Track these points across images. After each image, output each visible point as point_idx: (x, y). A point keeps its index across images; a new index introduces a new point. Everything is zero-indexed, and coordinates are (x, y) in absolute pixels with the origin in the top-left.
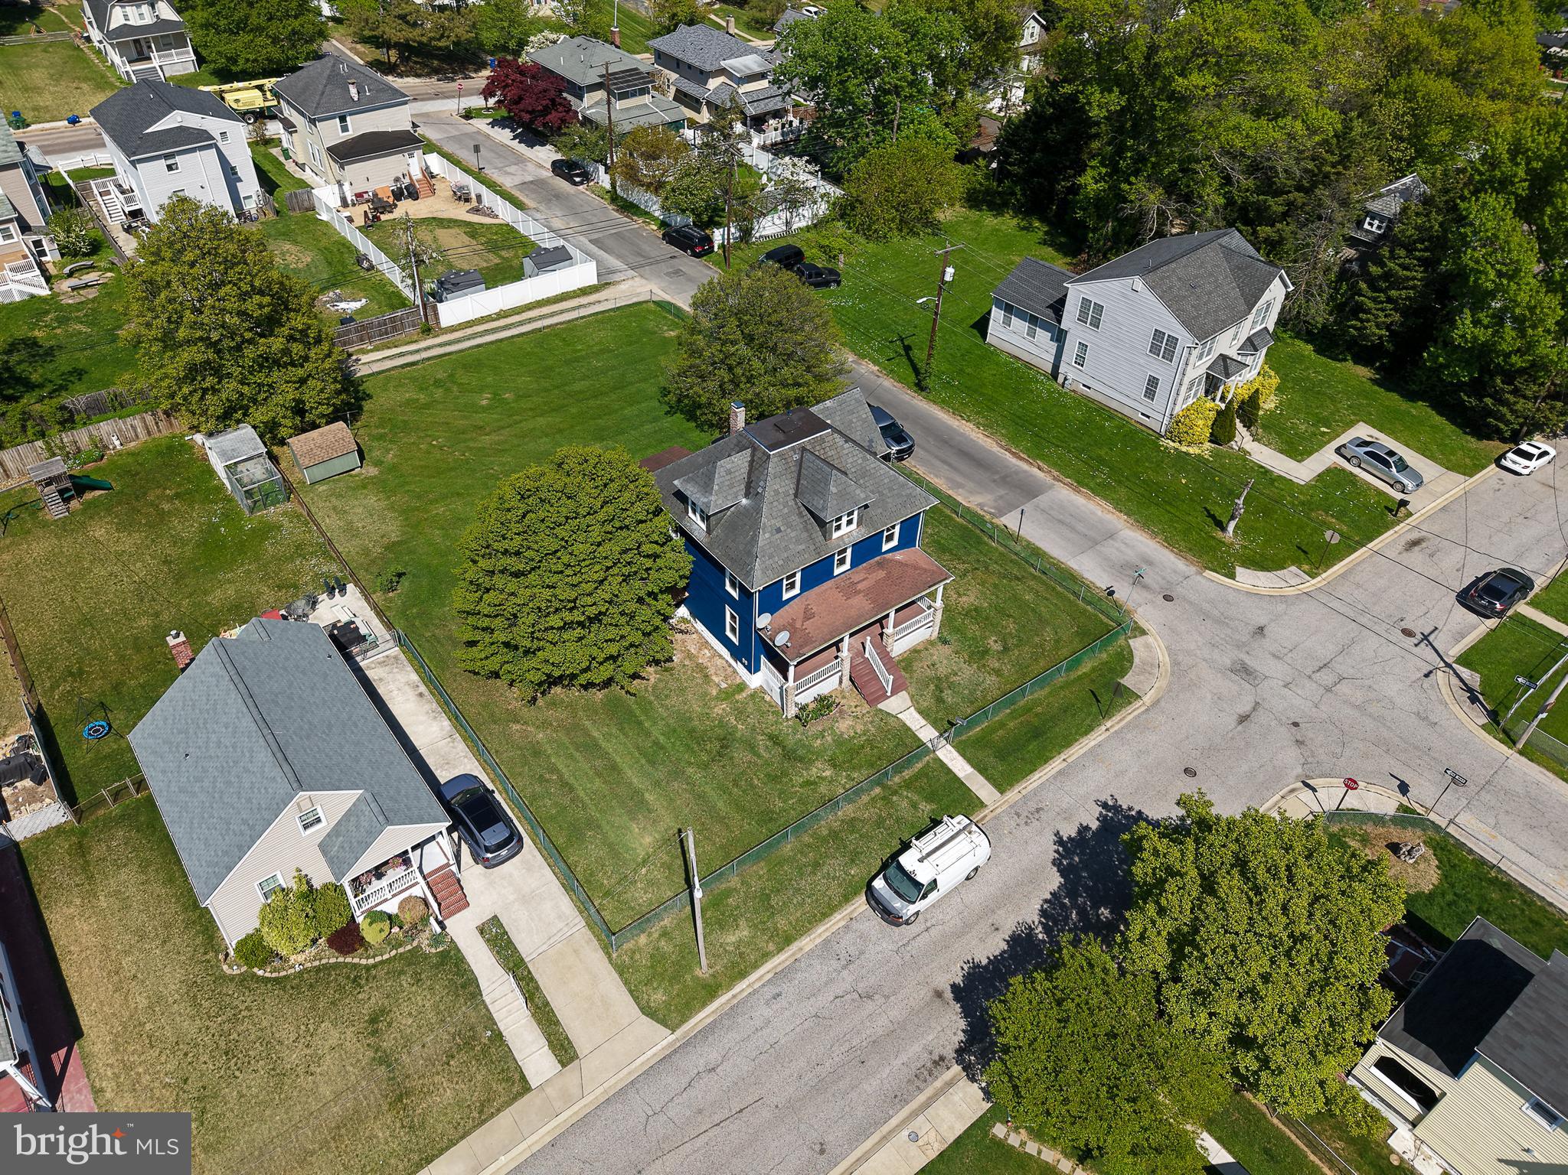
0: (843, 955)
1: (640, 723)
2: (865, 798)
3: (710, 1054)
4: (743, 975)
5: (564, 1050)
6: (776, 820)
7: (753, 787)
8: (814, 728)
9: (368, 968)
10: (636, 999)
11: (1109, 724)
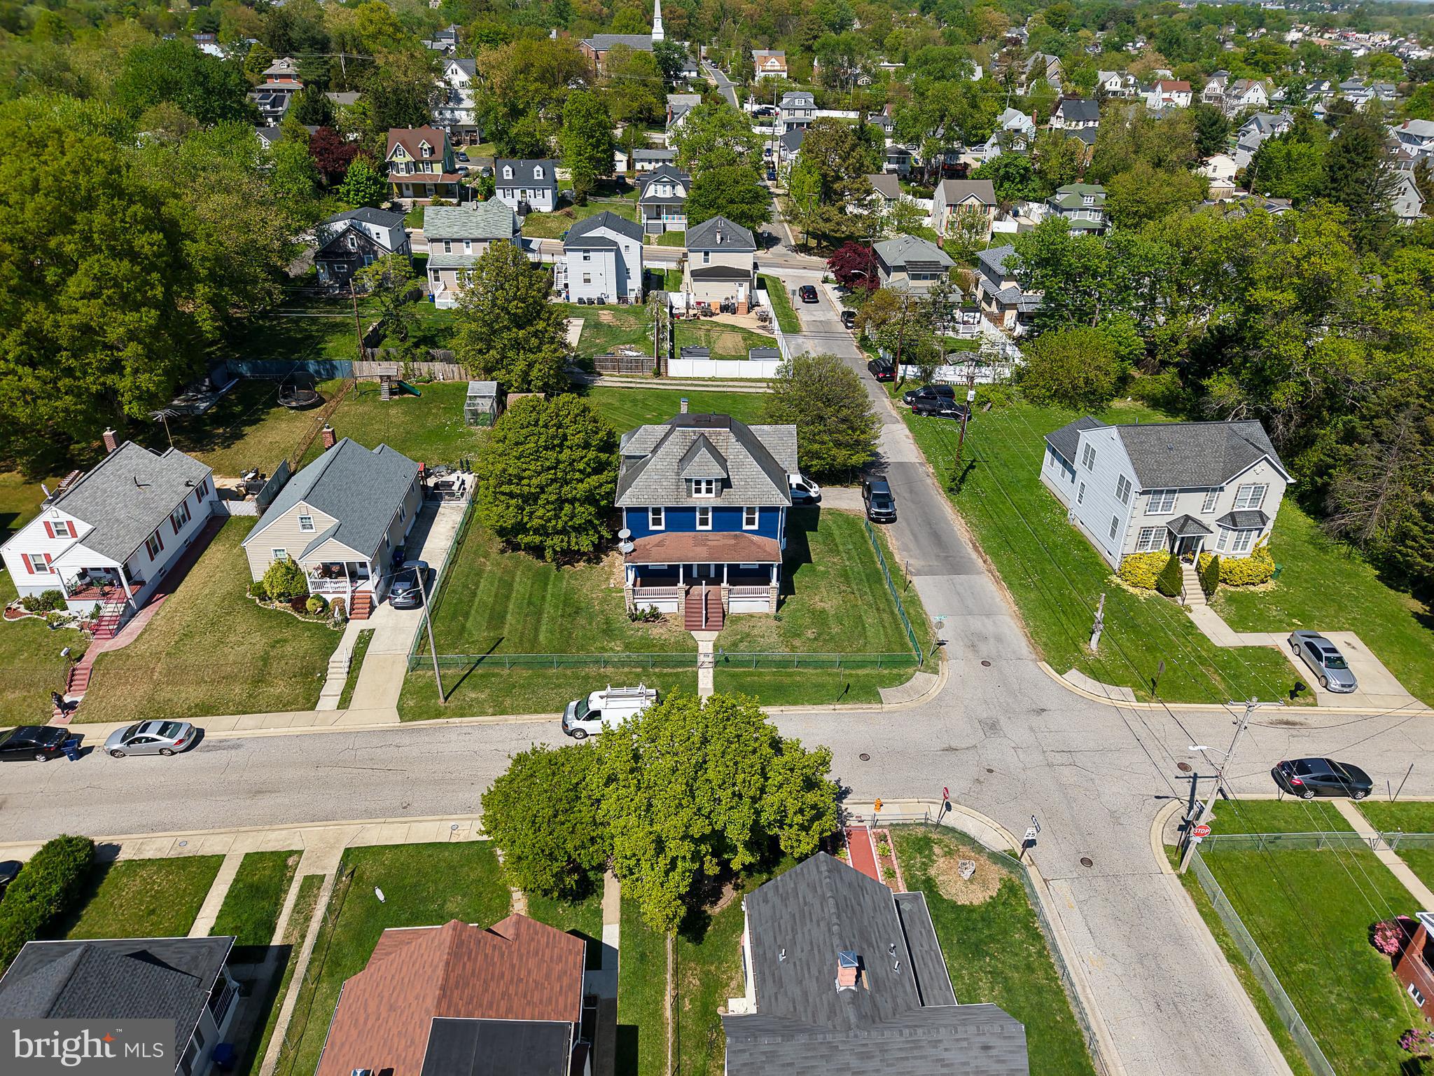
0: (523, 734)
1: (546, 584)
2: (626, 670)
3: (406, 740)
4: (462, 716)
5: (345, 701)
8: (637, 624)
10: (400, 699)
11: (838, 707)
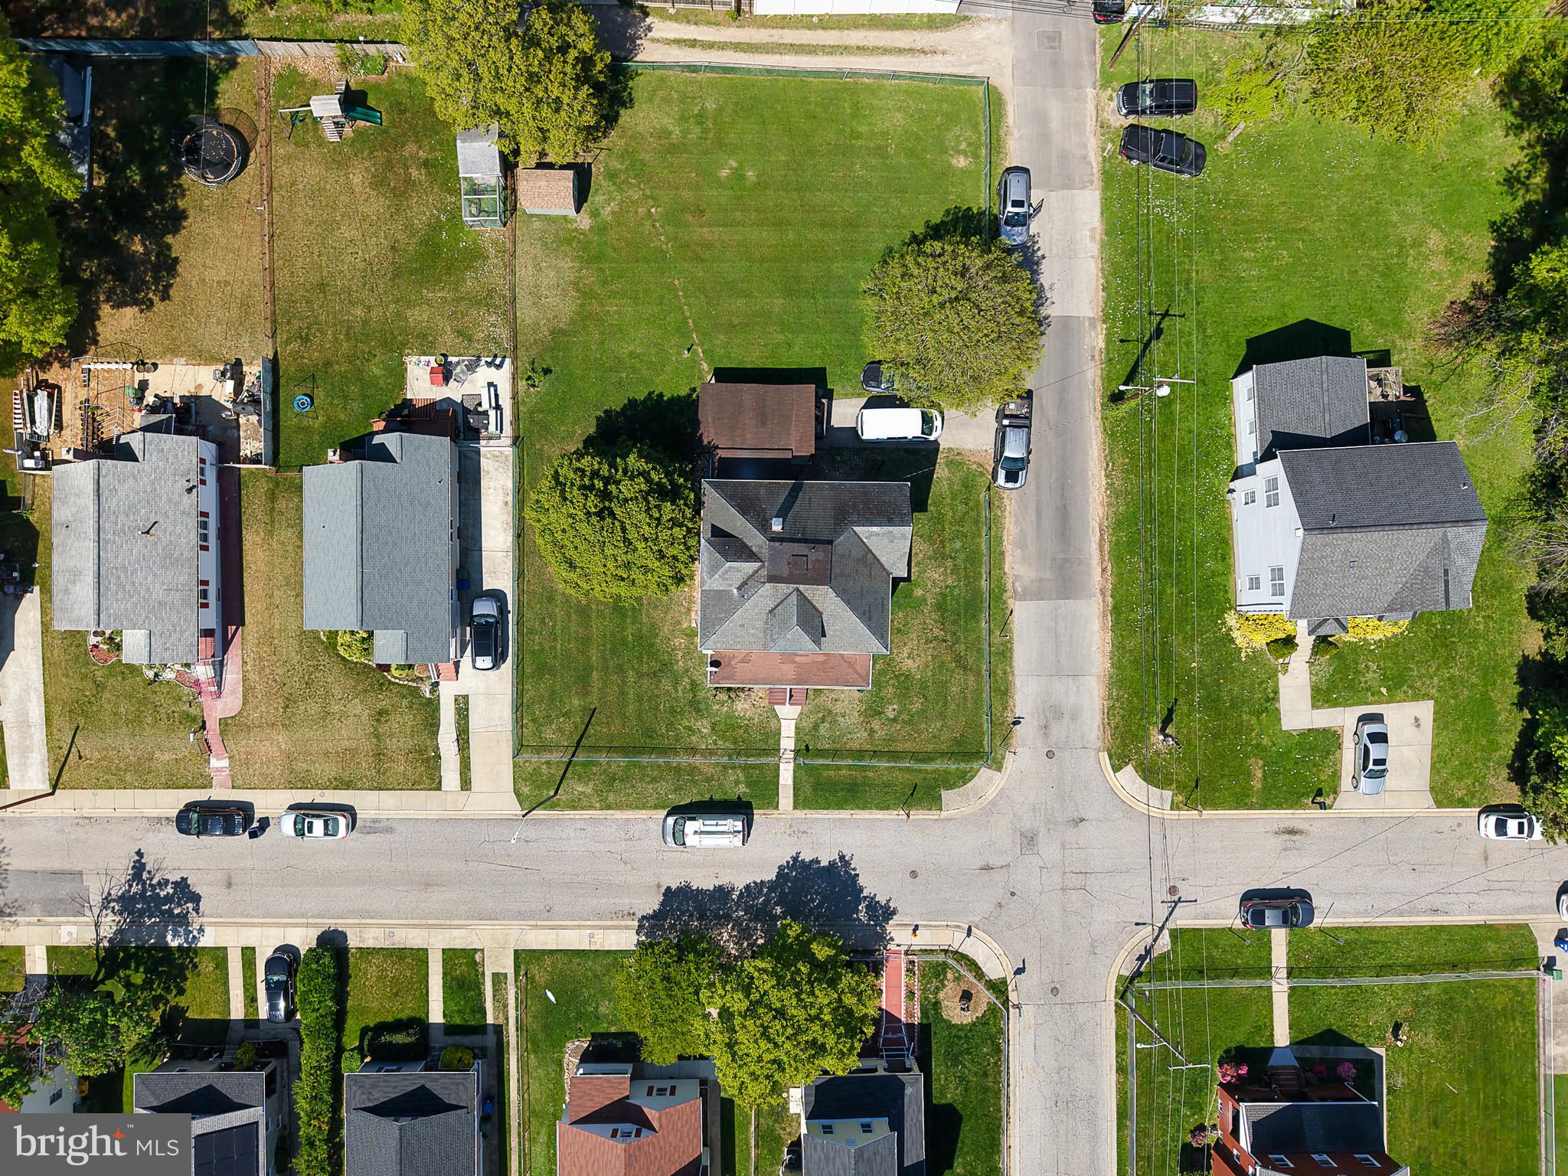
0: (630, 834)
5: (466, 784)
6: (653, 739)
7: (657, 708)
8: (722, 696)
9: (390, 682)
10: (514, 784)
